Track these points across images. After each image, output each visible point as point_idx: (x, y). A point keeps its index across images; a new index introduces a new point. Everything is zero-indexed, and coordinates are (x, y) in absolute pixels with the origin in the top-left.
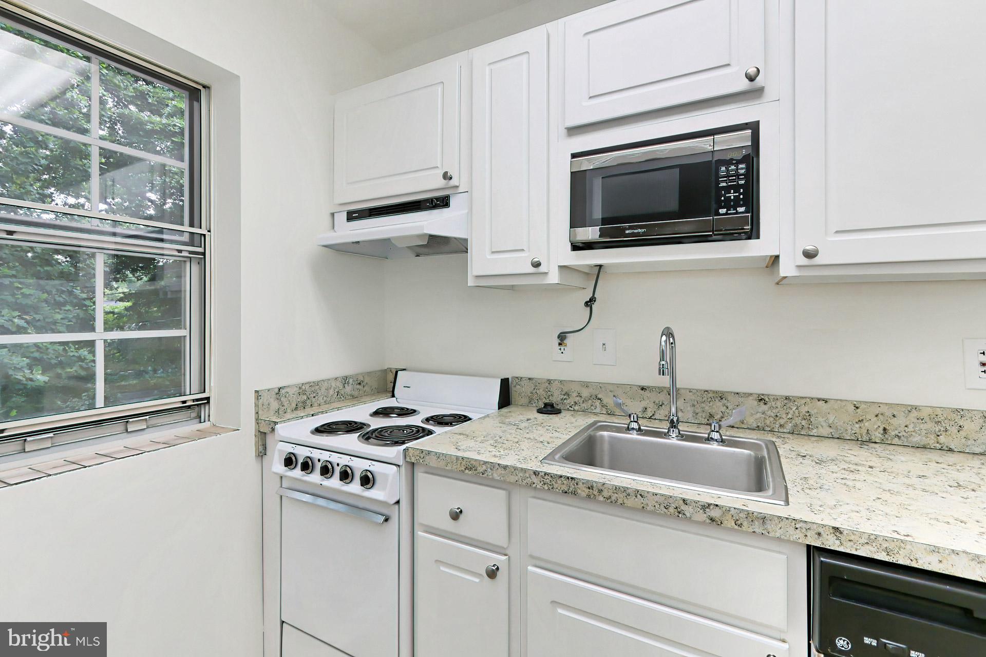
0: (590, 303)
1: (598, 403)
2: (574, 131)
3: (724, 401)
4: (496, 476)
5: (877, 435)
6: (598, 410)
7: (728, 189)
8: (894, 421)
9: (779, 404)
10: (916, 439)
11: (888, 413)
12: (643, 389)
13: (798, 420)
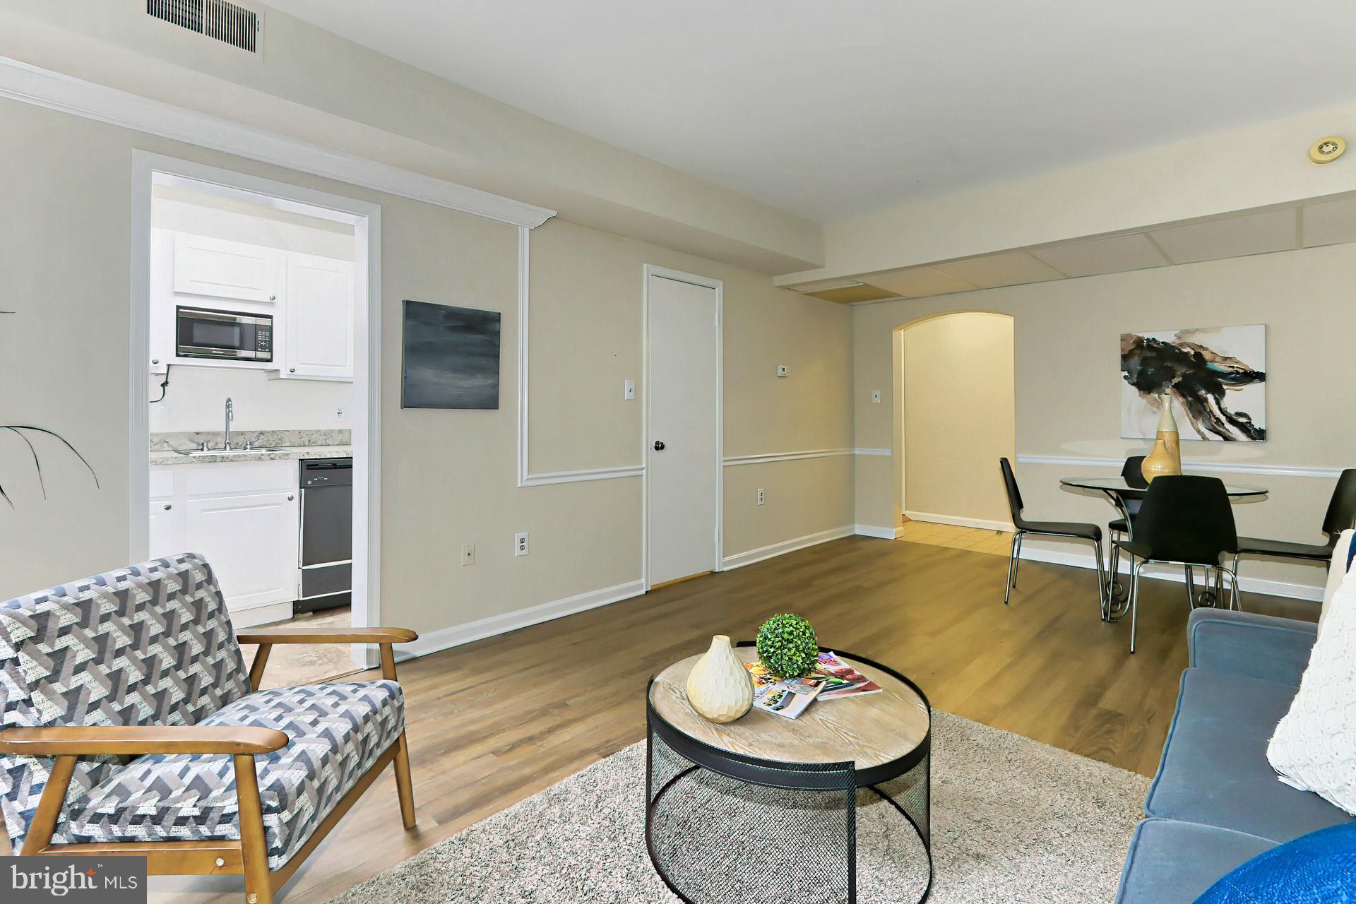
0: (164, 385)
1: (166, 445)
2: (177, 294)
3: (244, 436)
4: (169, 463)
5: (307, 443)
6: (165, 449)
7: (262, 341)
8: (313, 437)
9: (269, 434)
10: (319, 443)
11: (310, 434)
12: (197, 434)
13: (277, 441)
